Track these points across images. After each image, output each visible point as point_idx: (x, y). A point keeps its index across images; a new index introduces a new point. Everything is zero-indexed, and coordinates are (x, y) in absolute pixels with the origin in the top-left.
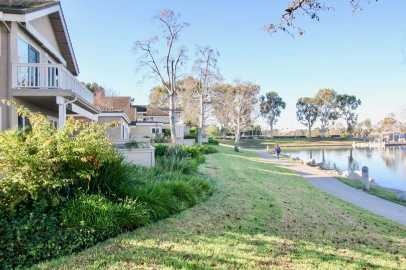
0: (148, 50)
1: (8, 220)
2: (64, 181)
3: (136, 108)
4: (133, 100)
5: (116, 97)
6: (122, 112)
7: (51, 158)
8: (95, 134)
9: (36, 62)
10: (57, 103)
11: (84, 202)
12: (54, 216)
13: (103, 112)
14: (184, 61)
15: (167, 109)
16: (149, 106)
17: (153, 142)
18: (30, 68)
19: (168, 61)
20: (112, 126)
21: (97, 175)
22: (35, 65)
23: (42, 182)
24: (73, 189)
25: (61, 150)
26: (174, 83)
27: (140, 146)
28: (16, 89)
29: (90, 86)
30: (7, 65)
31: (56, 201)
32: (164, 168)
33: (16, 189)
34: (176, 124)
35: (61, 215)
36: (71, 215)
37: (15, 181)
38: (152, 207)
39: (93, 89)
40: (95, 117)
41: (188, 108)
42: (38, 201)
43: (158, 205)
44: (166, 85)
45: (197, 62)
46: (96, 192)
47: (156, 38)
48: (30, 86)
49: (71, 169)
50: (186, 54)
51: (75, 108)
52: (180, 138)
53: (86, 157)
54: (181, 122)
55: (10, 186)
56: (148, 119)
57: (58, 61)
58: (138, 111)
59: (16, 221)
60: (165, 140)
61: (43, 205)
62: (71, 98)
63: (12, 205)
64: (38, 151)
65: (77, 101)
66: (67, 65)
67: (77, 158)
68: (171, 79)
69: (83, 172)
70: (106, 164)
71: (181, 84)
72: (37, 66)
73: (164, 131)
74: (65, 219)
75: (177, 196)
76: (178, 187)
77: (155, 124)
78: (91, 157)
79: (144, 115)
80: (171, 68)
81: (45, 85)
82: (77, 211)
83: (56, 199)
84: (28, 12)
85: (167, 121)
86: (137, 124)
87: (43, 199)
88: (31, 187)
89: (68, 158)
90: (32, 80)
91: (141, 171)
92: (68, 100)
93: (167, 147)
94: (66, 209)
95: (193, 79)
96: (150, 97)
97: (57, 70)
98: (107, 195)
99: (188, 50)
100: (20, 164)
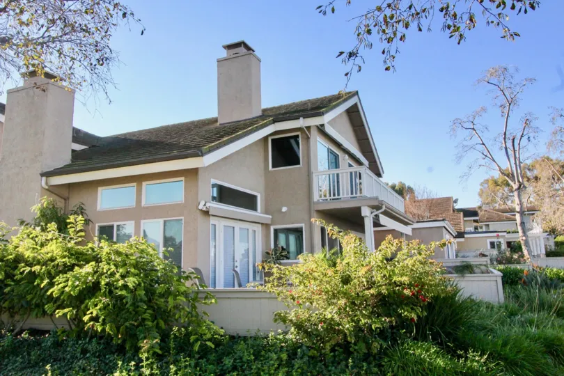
0: (473, 129)
1: (324, 365)
2: (383, 319)
3: (462, 213)
4: (456, 201)
5: (433, 199)
6: (443, 220)
7: (368, 289)
8: (420, 258)
9: (336, 168)
10: (363, 215)
11: (411, 352)
12: (375, 367)
13: (417, 222)
14: (531, 135)
15: (512, 211)
16: (480, 208)
17: (495, 263)
18: (331, 176)
19: (505, 139)
20: (442, 246)
21: (425, 314)
22: (336, 171)
23: (359, 321)
24: (395, 331)
25: (379, 279)
26: (519, 171)
27: (476, 270)
28: (318, 202)
29: (395, 187)
30: (308, 176)
31: (376, 346)
32: (522, 306)
33: (331, 327)
34: (529, 233)
35: (383, 366)
36: (395, 369)
37: (329, 316)
38: (513, 370)
39: (401, 191)
40: (407, 230)
41: (547, 207)
42: (355, 344)
43: (522, 367)
44: (505, 175)
45: (555, 133)
46: (425, 339)
47: (484, 110)
48: (332, 197)
49: (391, 304)
50: (534, 124)
51: (384, 220)
52: (538, 256)
53: (410, 288)
54: (537, 230)
55: (325, 323)
56: (481, 228)
57: (359, 163)
58: (465, 216)
59: (333, 368)
60: (515, 260)
61: (361, 350)
62: (378, 208)
63: (328, 347)
64: (352, 280)
65: (385, 211)
66: (369, 165)
67: (399, 290)
68: (514, 166)
69: (406, 308)
70: (436, 298)
71: (529, 170)
72: (338, 172)
73: (509, 244)
74: (389, 372)
75: (553, 354)
76: (553, 340)
77: (495, 234)
78: (416, 289)
79: (475, 221)
80: (512, 148)
81: (348, 194)
82: (403, 364)
83: (377, 344)
84: (327, 112)
85: (513, 229)
86: (466, 236)
87: (360, 342)
88: (348, 326)
89: (387, 290)
90: (334, 190)
91: (485, 310)
92: (375, 210)
93: (522, 271)
94: (389, 359)
95: (552, 160)
96: (480, 195)
97: (360, 174)
98: (440, 344)
99: (536, 118)
100: (334, 296)
